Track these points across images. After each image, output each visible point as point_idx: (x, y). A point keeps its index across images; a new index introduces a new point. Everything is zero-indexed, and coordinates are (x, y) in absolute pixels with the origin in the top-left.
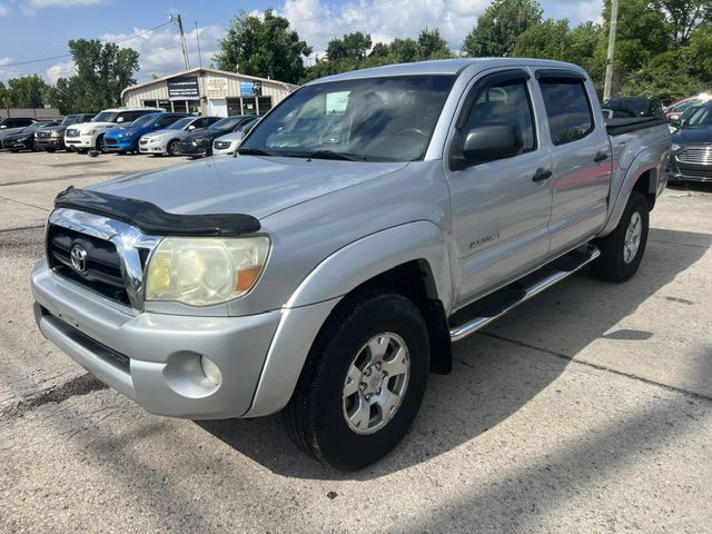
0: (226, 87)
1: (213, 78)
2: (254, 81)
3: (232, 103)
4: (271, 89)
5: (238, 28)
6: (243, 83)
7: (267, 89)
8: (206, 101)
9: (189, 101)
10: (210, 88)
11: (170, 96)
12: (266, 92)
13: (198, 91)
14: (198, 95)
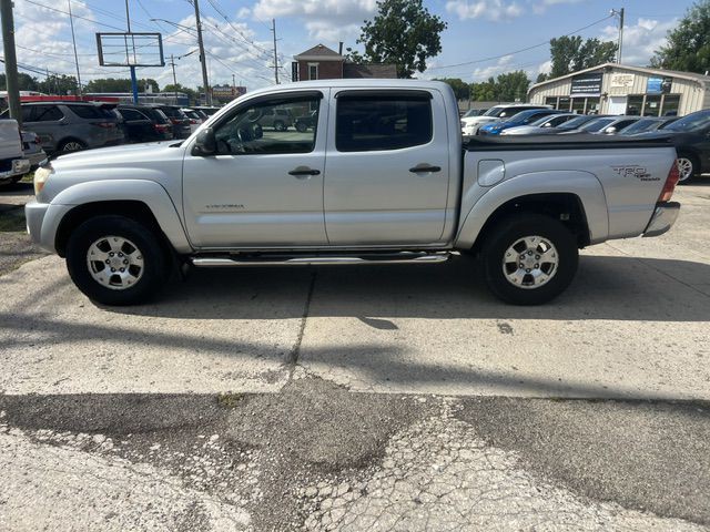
0: (631, 84)
1: (620, 75)
2: (664, 77)
3: (634, 100)
4: (682, 86)
5: (695, 17)
6: (651, 80)
7: (678, 85)
8: (606, 98)
9: (589, 98)
10: (614, 85)
11: (572, 93)
12: (676, 89)
13: (600, 88)
14: (600, 91)
